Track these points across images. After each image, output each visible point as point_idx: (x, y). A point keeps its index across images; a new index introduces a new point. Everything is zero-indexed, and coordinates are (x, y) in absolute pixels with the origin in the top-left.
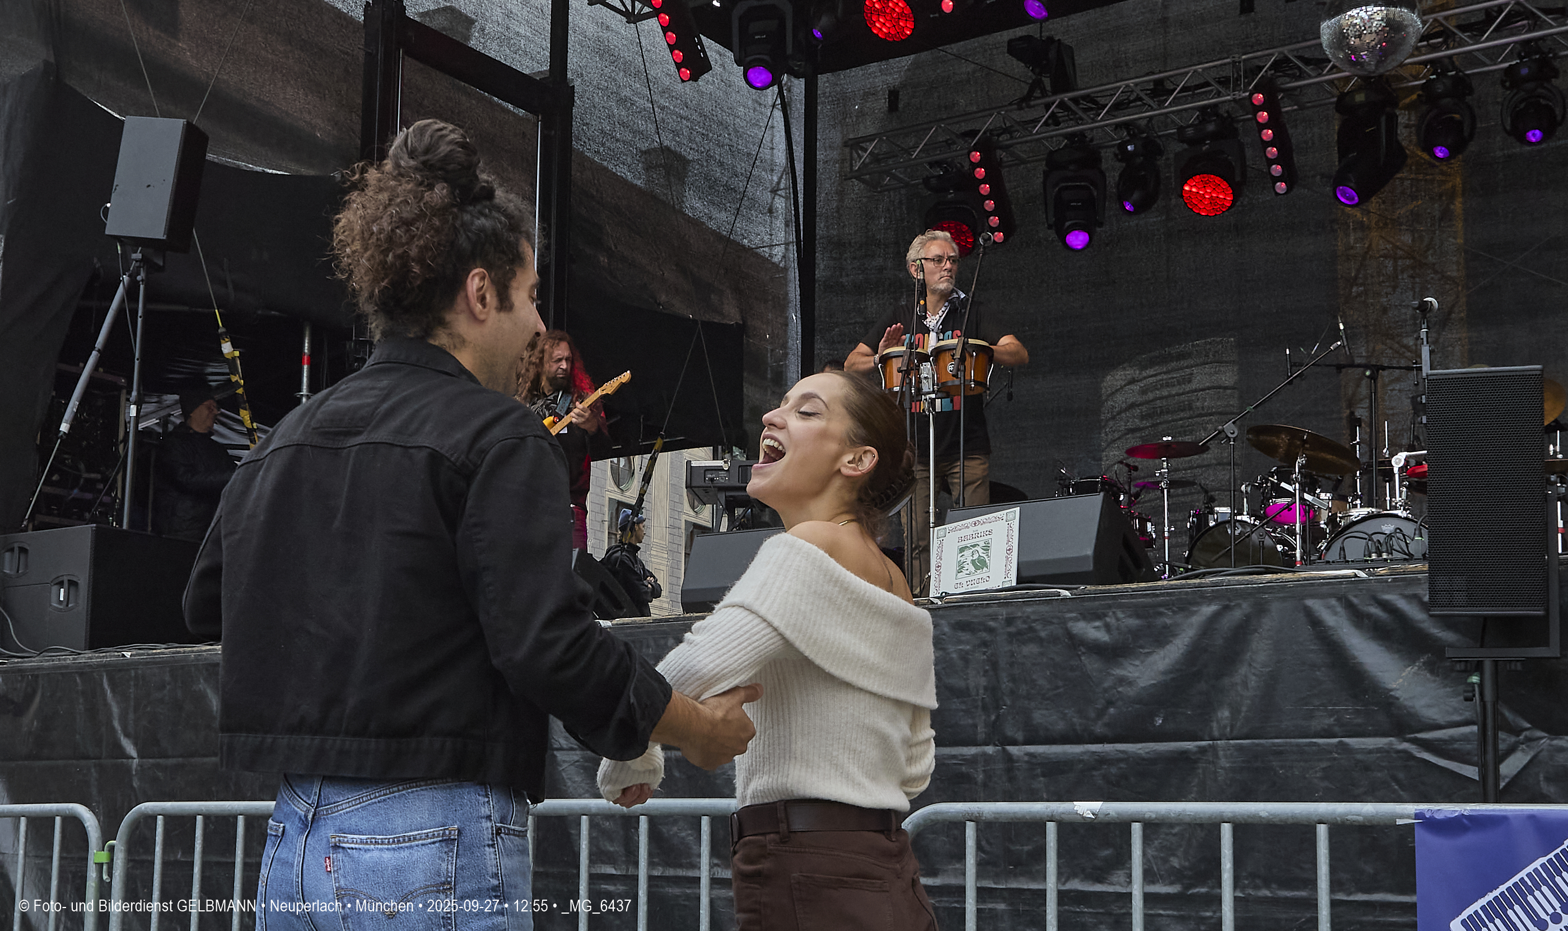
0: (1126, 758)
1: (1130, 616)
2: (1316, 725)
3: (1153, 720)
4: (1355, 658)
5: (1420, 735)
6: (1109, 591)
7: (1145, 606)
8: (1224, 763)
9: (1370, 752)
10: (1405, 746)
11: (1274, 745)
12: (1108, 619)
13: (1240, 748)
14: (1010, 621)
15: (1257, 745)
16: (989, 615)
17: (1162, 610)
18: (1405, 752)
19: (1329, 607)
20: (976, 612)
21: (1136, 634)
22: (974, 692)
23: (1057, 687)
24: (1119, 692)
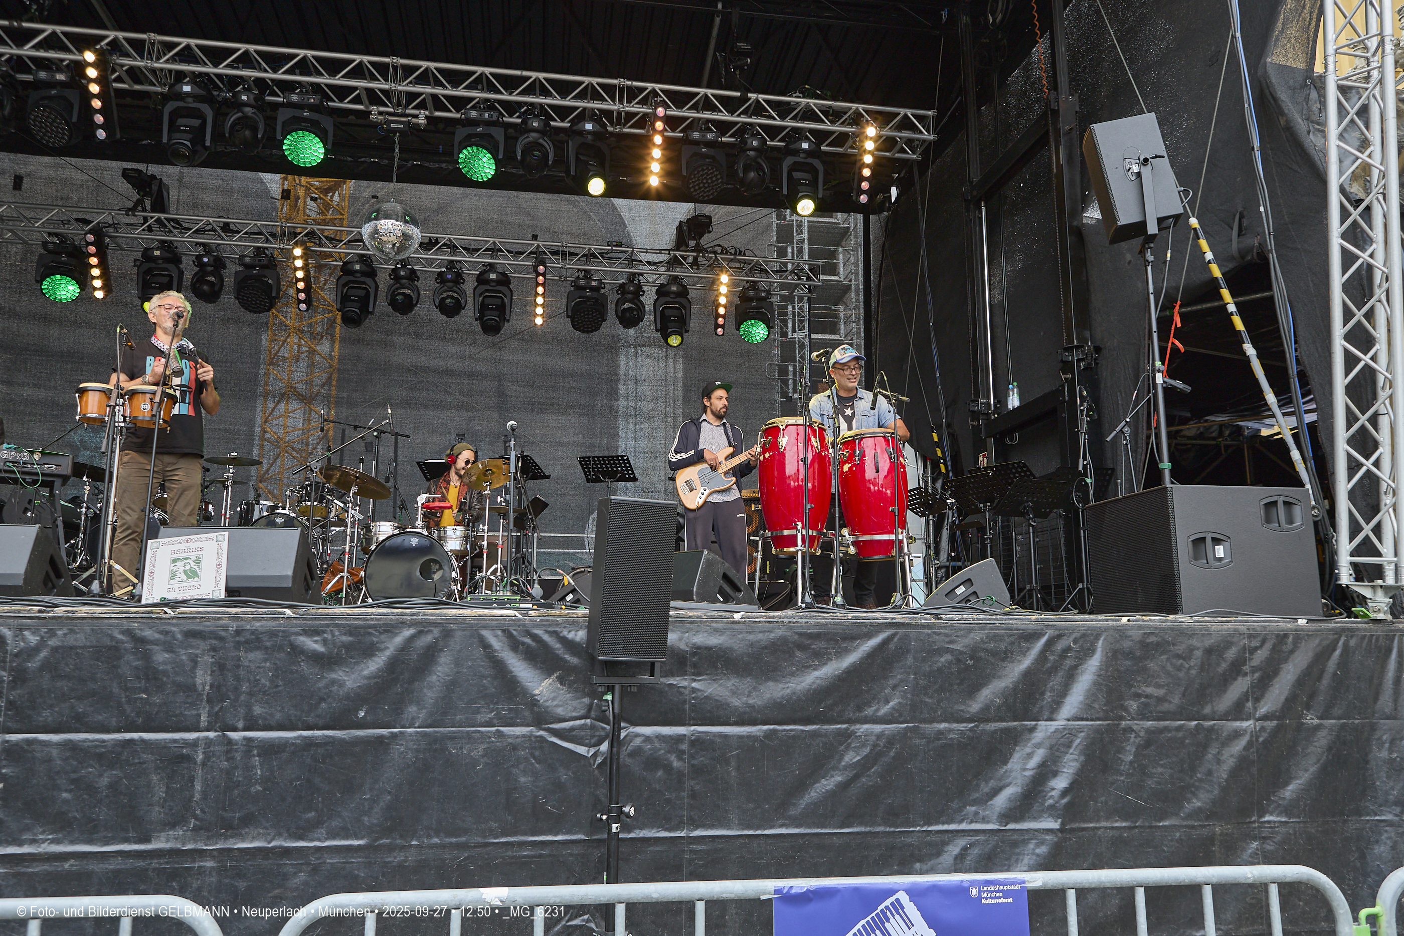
0: (332, 741)
1: (345, 634)
2: (480, 718)
3: (357, 713)
4: (511, 672)
5: (551, 726)
6: (328, 614)
7: (357, 627)
9: (517, 737)
10: (541, 733)
11: (450, 732)
12: (326, 635)
13: (425, 735)
15: (437, 732)
17: (370, 630)
18: (541, 737)
19: (496, 636)
20: (208, 623)
21: (348, 647)
22: (200, 688)
23: (277, 686)
24: (331, 691)
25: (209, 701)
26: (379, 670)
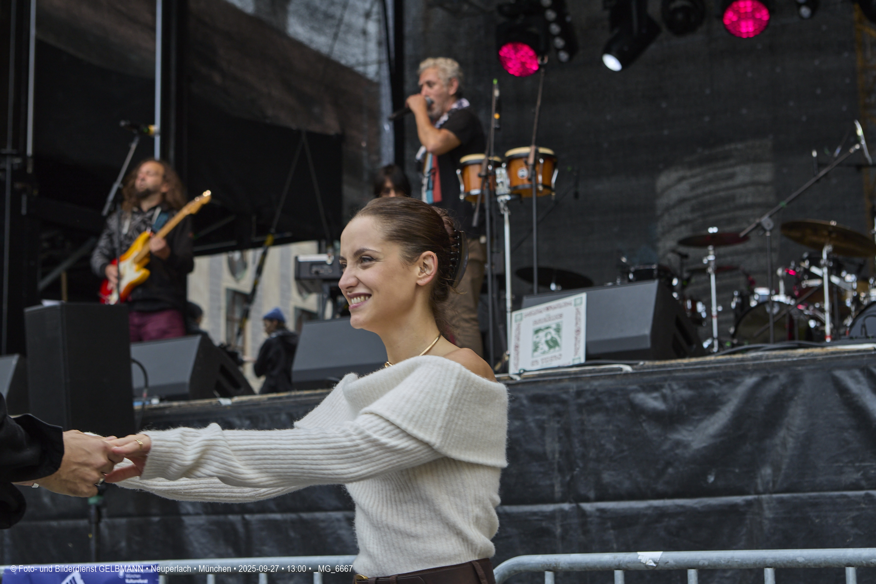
0: (684, 511)
1: (684, 387)
2: (844, 479)
3: (707, 477)
6: (664, 366)
7: (697, 378)
8: (768, 514)
12: (664, 391)
13: (781, 501)
14: (579, 393)
16: (562, 388)
17: (711, 381)
19: (854, 377)
20: (550, 386)
21: (689, 402)
22: (550, 457)
23: (622, 451)
24: (676, 454)
25: (560, 470)
26: (726, 427)
